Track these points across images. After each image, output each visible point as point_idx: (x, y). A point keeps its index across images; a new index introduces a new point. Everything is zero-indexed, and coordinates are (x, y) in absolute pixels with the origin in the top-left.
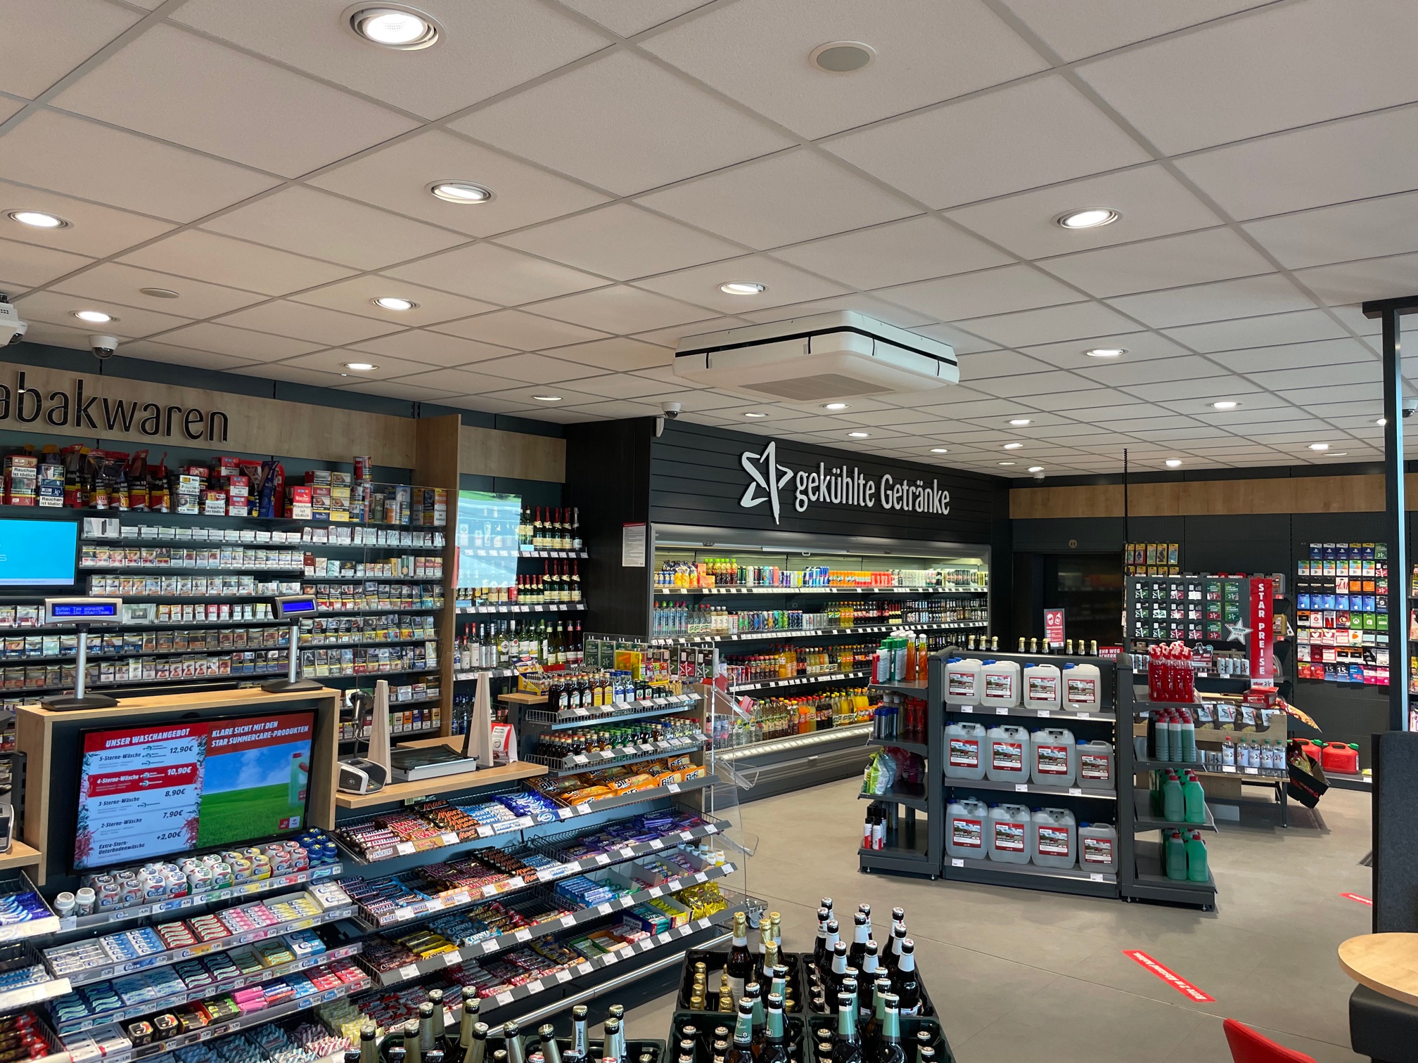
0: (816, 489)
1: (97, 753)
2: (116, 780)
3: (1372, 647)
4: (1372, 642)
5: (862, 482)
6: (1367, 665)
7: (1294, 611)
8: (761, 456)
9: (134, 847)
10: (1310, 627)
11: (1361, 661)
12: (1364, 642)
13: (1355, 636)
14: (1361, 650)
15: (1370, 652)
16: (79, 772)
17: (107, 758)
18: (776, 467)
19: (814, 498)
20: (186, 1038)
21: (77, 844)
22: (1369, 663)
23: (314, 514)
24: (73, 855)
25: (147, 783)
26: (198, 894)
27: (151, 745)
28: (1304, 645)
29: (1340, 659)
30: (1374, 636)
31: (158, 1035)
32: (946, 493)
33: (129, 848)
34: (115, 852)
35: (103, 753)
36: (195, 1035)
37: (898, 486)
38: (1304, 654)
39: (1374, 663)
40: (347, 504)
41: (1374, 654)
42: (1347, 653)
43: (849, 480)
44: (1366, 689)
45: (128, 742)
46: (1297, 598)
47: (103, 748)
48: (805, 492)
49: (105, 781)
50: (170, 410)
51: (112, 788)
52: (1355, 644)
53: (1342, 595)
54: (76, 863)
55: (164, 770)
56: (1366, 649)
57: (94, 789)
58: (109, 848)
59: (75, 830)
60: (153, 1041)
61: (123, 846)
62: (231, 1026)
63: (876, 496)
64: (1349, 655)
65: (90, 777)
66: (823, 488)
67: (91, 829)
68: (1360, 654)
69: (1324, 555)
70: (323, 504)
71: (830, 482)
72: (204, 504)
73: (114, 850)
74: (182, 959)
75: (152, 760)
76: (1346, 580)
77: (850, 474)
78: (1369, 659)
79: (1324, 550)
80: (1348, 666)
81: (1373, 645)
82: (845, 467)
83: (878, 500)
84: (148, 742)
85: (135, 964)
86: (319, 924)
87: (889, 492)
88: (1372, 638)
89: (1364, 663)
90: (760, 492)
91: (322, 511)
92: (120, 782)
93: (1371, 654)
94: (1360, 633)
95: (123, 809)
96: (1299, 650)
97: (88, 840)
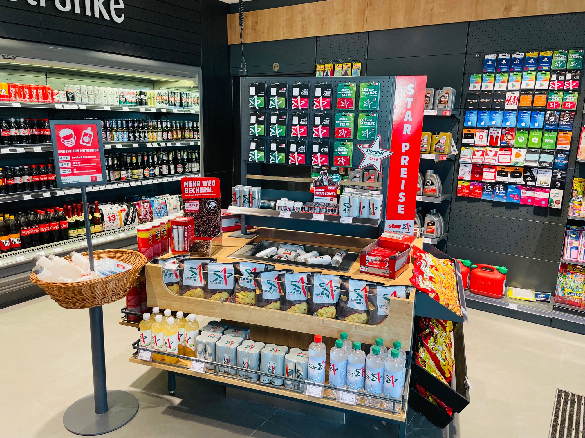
3: (534, 167)
4: (535, 161)
6: (526, 185)
7: (461, 128)
10: (474, 146)
11: (520, 181)
12: (526, 161)
13: (518, 155)
14: (522, 170)
15: (531, 172)
22: (529, 183)
28: (466, 164)
29: (499, 179)
30: (537, 155)
38: (465, 172)
39: (533, 184)
41: (535, 174)
42: (507, 173)
44: (521, 209)
46: (464, 115)
52: (517, 163)
53: (510, 111)
56: (527, 169)
64: (509, 175)
68: (520, 173)
69: (497, 66)
76: (517, 94)
78: (529, 179)
79: (498, 62)
80: (506, 186)
81: (536, 165)
88: (535, 157)
89: (524, 183)
93: (532, 174)
94: (523, 152)
96: (460, 169)
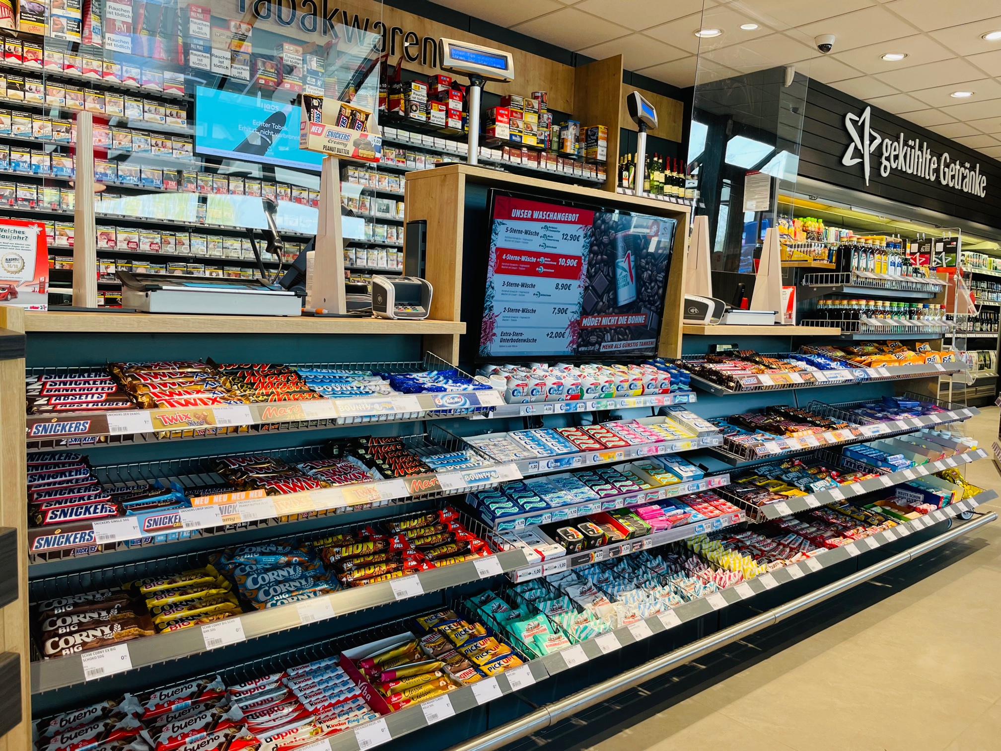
0: (896, 157)
1: (505, 221)
2: (517, 258)
5: (929, 157)
8: (860, 118)
9: (528, 341)
16: (488, 241)
17: (513, 231)
18: (870, 133)
19: (894, 166)
20: (611, 549)
21: (483, 327)
23: (511, 135)
24: (480, 338)
25: (541, 269)
26: (589, 400)
27: (549, 224)
31: (589, 543)
32: (984, 177)
33: (525, 341)
34: (513, 344)
35: (510, 224)
36: (617, 547)
37: (953, 165)
40: (535, 129)
43: (920, 153)
45: (529, 216)
47: (510, 218)
48: (888, 159)
49: (510, 257)
50: (394, 29)
51: (514, 267)
54: (481, 348)
55: (555, 257)
57: (500, 265)
58: (508, 337)
59: (483, 309)
60: (583, 549)
61: (520, 338)
62: (645, 542)
63: (937, 171)
65: (497, 249)
66: (901, 157)
67: (496, 311)
70: (518, 127)
71: (906, 154)
72: (429, 113)
73: (512, 340)
74: (593, 463)
75: (548, 243)
77: (921, 148)
82: (917, 140)
83: (938, 177)
84: (545, 221)
85: (556, 461)
86: (696, 448)
87: (946, 170)
90: (858, 153)
91: (516, 133)
92: (520, 262)
95: (522, 294)
97: (493, 323)
